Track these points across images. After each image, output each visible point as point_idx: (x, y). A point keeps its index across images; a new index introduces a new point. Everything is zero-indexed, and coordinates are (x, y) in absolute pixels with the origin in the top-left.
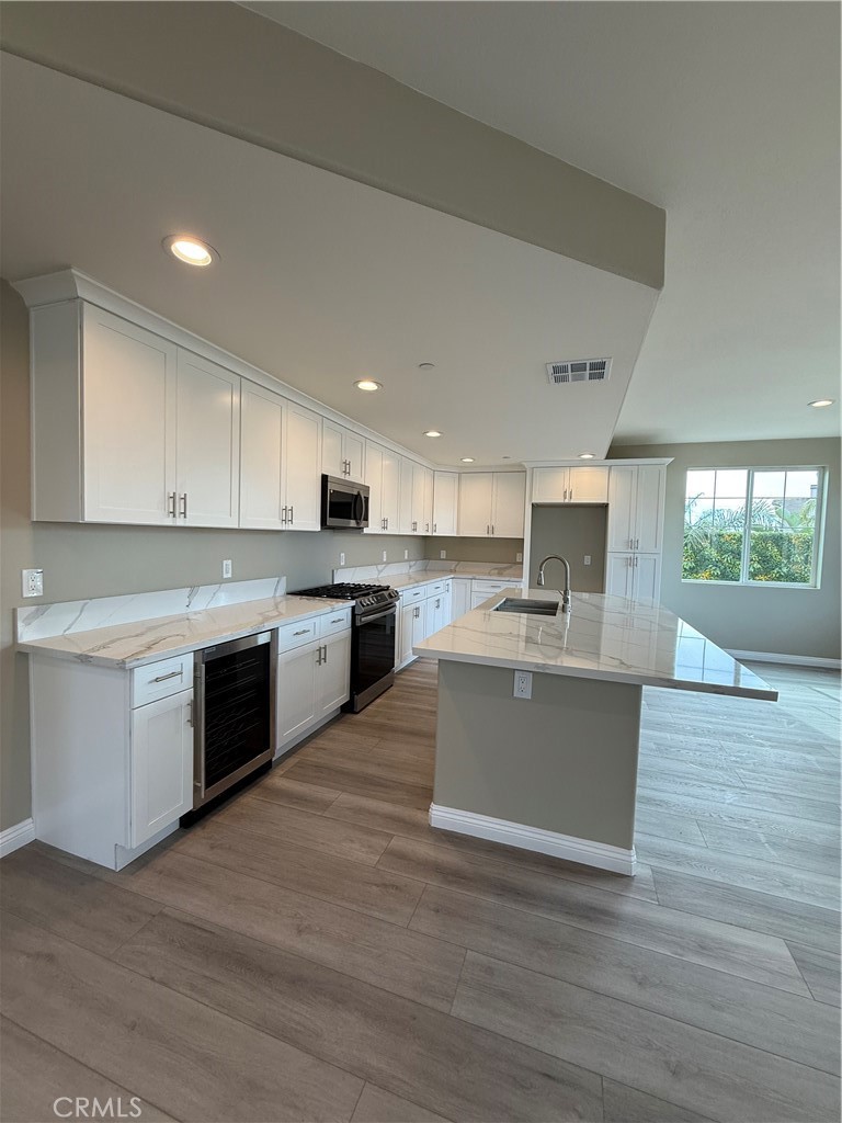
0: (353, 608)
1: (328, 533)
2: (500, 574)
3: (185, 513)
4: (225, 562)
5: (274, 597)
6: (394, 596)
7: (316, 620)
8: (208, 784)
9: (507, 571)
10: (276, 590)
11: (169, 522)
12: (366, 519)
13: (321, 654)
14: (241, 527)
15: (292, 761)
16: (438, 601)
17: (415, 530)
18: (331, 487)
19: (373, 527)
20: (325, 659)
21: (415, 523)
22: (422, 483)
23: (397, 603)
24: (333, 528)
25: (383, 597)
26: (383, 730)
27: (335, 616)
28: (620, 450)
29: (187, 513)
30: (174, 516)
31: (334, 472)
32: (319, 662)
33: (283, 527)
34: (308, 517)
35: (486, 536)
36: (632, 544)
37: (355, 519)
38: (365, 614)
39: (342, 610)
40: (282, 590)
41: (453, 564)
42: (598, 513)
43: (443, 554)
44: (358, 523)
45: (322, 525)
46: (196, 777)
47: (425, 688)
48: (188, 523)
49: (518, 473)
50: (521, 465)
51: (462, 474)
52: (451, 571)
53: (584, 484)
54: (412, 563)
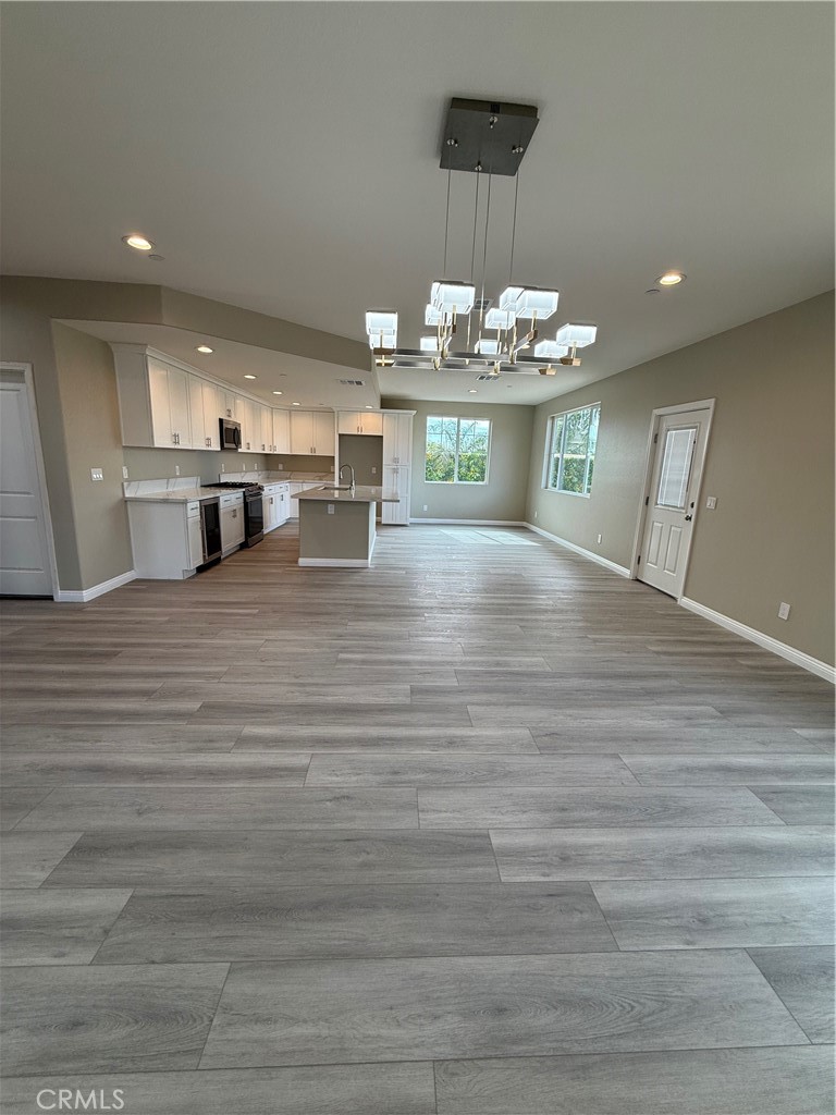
0: (244, 493)
1: (223, 451)
2: (319, 479)
3: (178, 442)
4: (176, 467)
5: (196, 488)
6: (261, 489)
7: (231, 495)
10: (196, 484)
11: (173, 447)
12: (240, 444)
13: (234, 513)
16: (281, 495)
17: (264, 450)
18: (225, 426)
19: (243, 448)
20: (236, 516)
21: (264, 446)
22: (266, 416)
23: (262, 493)
24: (227, 449)
27: (238, 495)
28: (388, 403)
29: (180, 442)
30: (175, 444)
31: (224, 417)
32: (234, 517)
33: (206, 449)
35: (311, 454)
36: (396, 460)
37: (236, 443)
38: (249, 496)
39: (239, 493)
40: (199, 485)
41: (288, 474)
42: (378, 440)
43: (281, 467)
44: (236, 446)
45: (221, 447)
46: (204, 552)
49: (329, 414)
50: (330, 408)
51: (291, 412)
52: (287, 479)
53: (369, 422)
54: (260, 472)
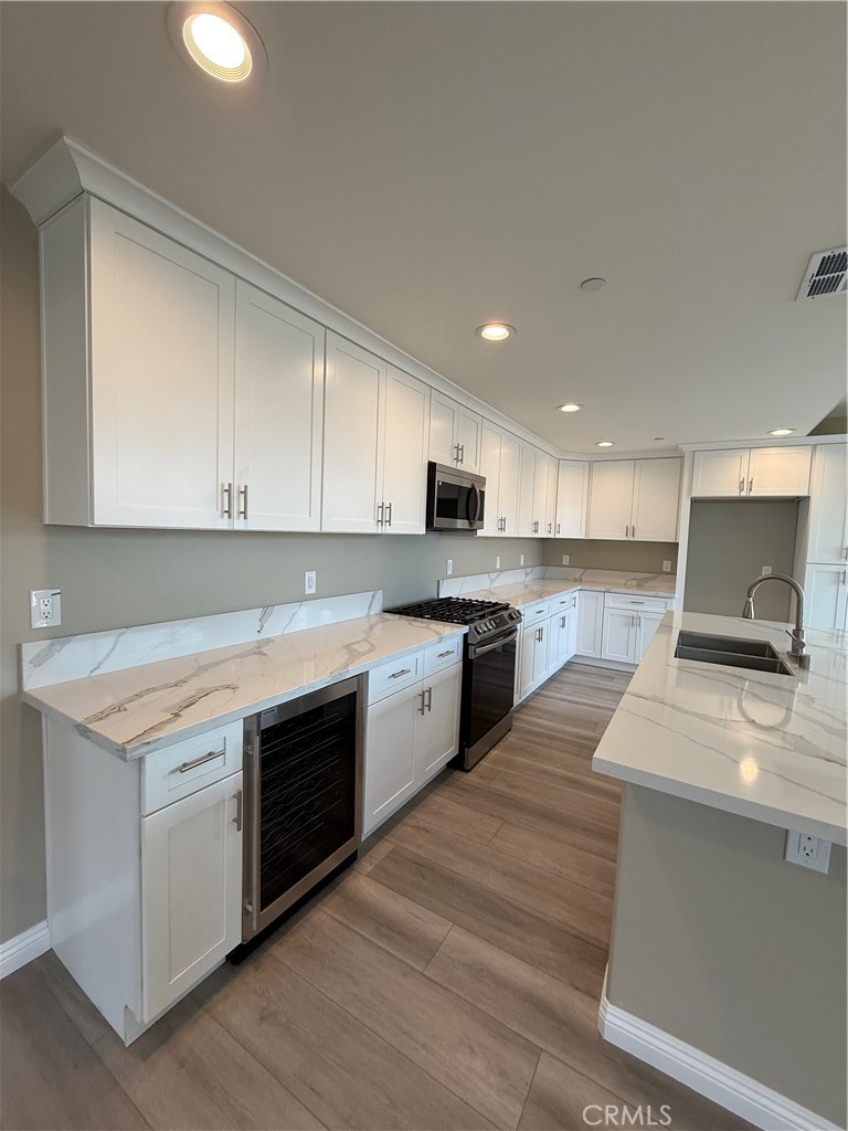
0: (466, 636)
1: (434, 536)
2: (640, 586)
3: (244, 513)
4: (308, 574)
5: (368, 616)
6: (516, 617)
7: (419, 655)
8: (264, 903)
9: (650, 583)
10: (370, 607)
11: (223, 524)
12: (481, 519)
13: (424, 701)
14: (325, 530)
15: (385, 847)
16: (564, 619)
17: (536, 531)
18: (439, 478)
19: (488, 528)
20: (429, 706)
21: (536, 523)
22: (546, 472)
23: (518, 626)
24: (440, 530)
25: (501, 617)
26: (505, 805)
27: (443, 648)
29: (249, 513)
30: (229, 517)
31: (444, 459)
32: (422, 710)
33: (379, 530)
34: (410, 517)
35: (625, 538)
36: (846, 553)
37: (468, 518)
38: (482, 643)
39: (452, 639)
40: (377, 607)
41: (578, 573)
43: (566, 560)
44: (471, 524)
45: (427, 527)
46: (246, 896)
47: (554, 738)
48: (252, 525)
49: (675, 460)
50: (676, 449)
51: (594, 463)
52: (577, 582)
53: (772, 470)
54: (529, 570)
